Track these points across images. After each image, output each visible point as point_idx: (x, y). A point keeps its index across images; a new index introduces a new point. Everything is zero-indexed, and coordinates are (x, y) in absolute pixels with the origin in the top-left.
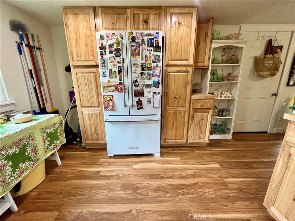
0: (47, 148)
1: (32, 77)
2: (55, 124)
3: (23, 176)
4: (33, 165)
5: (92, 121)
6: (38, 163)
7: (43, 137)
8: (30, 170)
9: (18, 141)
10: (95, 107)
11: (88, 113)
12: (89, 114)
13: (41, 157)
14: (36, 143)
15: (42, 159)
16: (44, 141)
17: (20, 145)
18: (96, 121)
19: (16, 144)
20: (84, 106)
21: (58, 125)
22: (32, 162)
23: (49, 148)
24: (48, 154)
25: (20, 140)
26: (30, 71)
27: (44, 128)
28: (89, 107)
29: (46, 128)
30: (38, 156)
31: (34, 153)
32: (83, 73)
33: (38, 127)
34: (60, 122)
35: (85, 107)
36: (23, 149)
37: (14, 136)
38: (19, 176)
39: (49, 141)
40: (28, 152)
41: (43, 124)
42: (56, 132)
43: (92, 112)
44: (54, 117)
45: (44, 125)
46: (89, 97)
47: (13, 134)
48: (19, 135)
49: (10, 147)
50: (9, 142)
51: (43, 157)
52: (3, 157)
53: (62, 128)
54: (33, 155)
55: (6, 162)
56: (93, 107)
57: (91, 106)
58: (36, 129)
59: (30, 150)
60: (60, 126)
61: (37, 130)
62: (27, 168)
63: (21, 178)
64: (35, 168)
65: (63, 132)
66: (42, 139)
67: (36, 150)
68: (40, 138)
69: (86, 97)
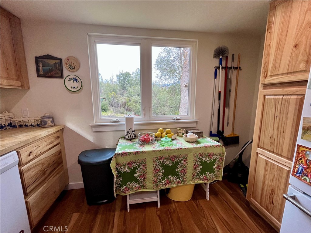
0: (197, 175)
1: (219, 99)
2: (213, 154)
3: (168, 186)
4: (179, 183)
5: (269, 176)
6: (183, 184)
7: (196, 162)
8: (174, 185)
9: (173, 157)
10: (282, 156)
11: (266, 160)
12: (267, 162)
13: (188, 180)
14: (187, 165)
15: (187, 183)
16: (195, 167)
17: (173, 161)
18: (276, 180)
19: (171, 158)
20: (262, 146)
21: (218, 157)
22: (178, 180)
23: (199, 176)
24: (195, 181)
25: (175, 157)
26: (220, 93)
27: (200, 154)
28: (270, 151)
29: (201, 155)
30: (185, 178)
31: (183, 173)
32: (275, 95)
33: (193, 152)
34: (222, 154)
35: (264, 149)
36: (175, 165)
37: (171, 151)
38: (166, 185)
39: (201, 169)
40: (178, 169)
41: (199, 150)
42: (212, 163)
43: (273, 162)
44: (215, 146)
45: (201, 152)
46: (275, 136)
47: (171, 150)
48: (175, 152)
49: (167, 159)
50: (167, 155)
51: (189, 181)
52: (160, 163)
53: (221, 162)
54: (181, 174)
55: (161, 168)
56: (278, 154)
57: (275, 151)
58: (191, 152)
59: (180, 169)
60: (221, 158)
61: (192, 154)
62: (173, 182)
63: (166, 187)
64: (179, 186)
65: (222, 167)
66: (193, 164)
67: (185, 171)
68: (191, 162)
69: (270, 134)
